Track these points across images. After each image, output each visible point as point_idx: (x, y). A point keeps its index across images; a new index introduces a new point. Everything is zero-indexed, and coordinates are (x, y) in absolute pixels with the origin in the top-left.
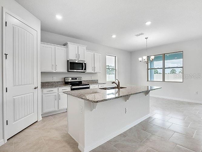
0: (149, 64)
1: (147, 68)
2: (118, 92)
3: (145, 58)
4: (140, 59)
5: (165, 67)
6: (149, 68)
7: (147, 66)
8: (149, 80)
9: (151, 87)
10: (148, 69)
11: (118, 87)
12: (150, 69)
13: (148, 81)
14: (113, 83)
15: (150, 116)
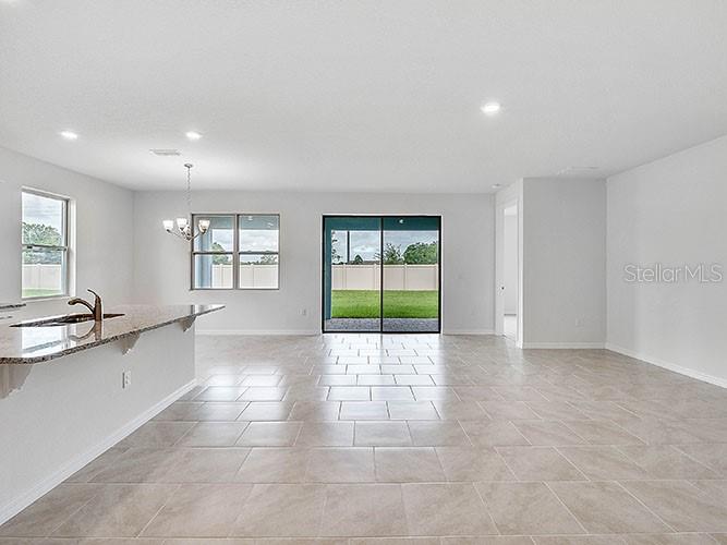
0: (196, 240)
1: (190, 250)
2: (94, 330)
3: (183, 222)
4: (168, 224)
5: (240, 250)
6: (196, 250)
7: (190, 245)
8: (197, 286)
9: (202, 307)
10: (193, 254)
11: (96, 314)
12: (199, 254)
13: (192, 289)
14: (74, 303)
15: (195, 385)
